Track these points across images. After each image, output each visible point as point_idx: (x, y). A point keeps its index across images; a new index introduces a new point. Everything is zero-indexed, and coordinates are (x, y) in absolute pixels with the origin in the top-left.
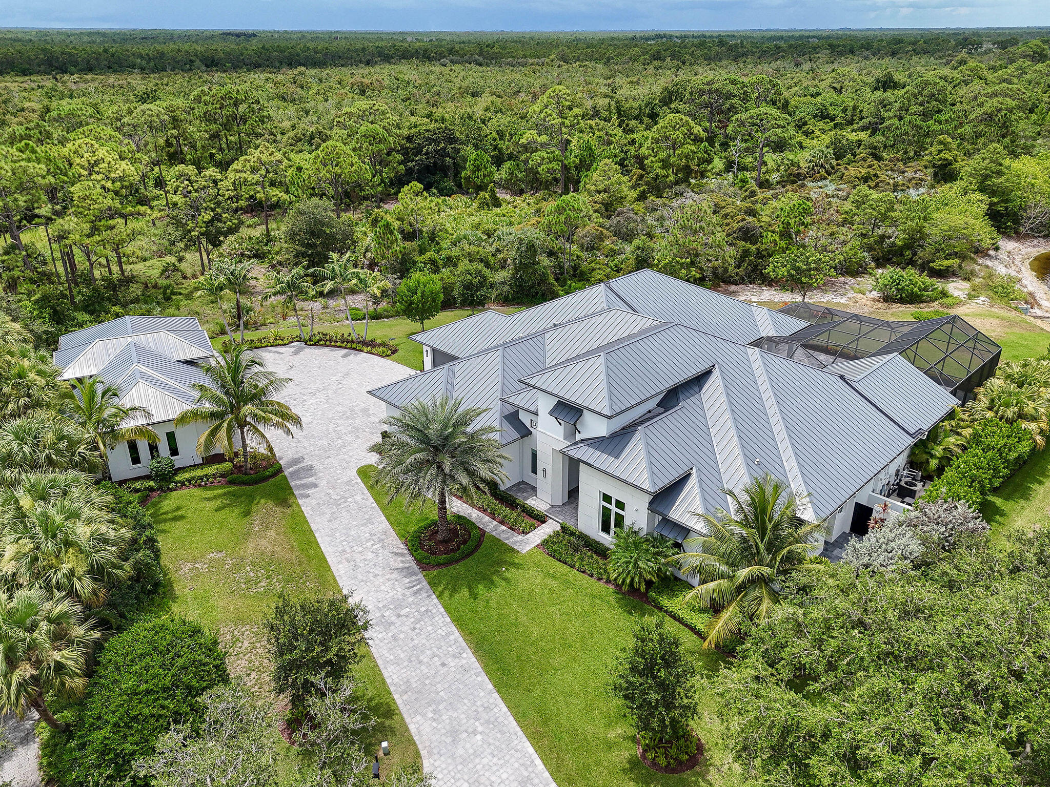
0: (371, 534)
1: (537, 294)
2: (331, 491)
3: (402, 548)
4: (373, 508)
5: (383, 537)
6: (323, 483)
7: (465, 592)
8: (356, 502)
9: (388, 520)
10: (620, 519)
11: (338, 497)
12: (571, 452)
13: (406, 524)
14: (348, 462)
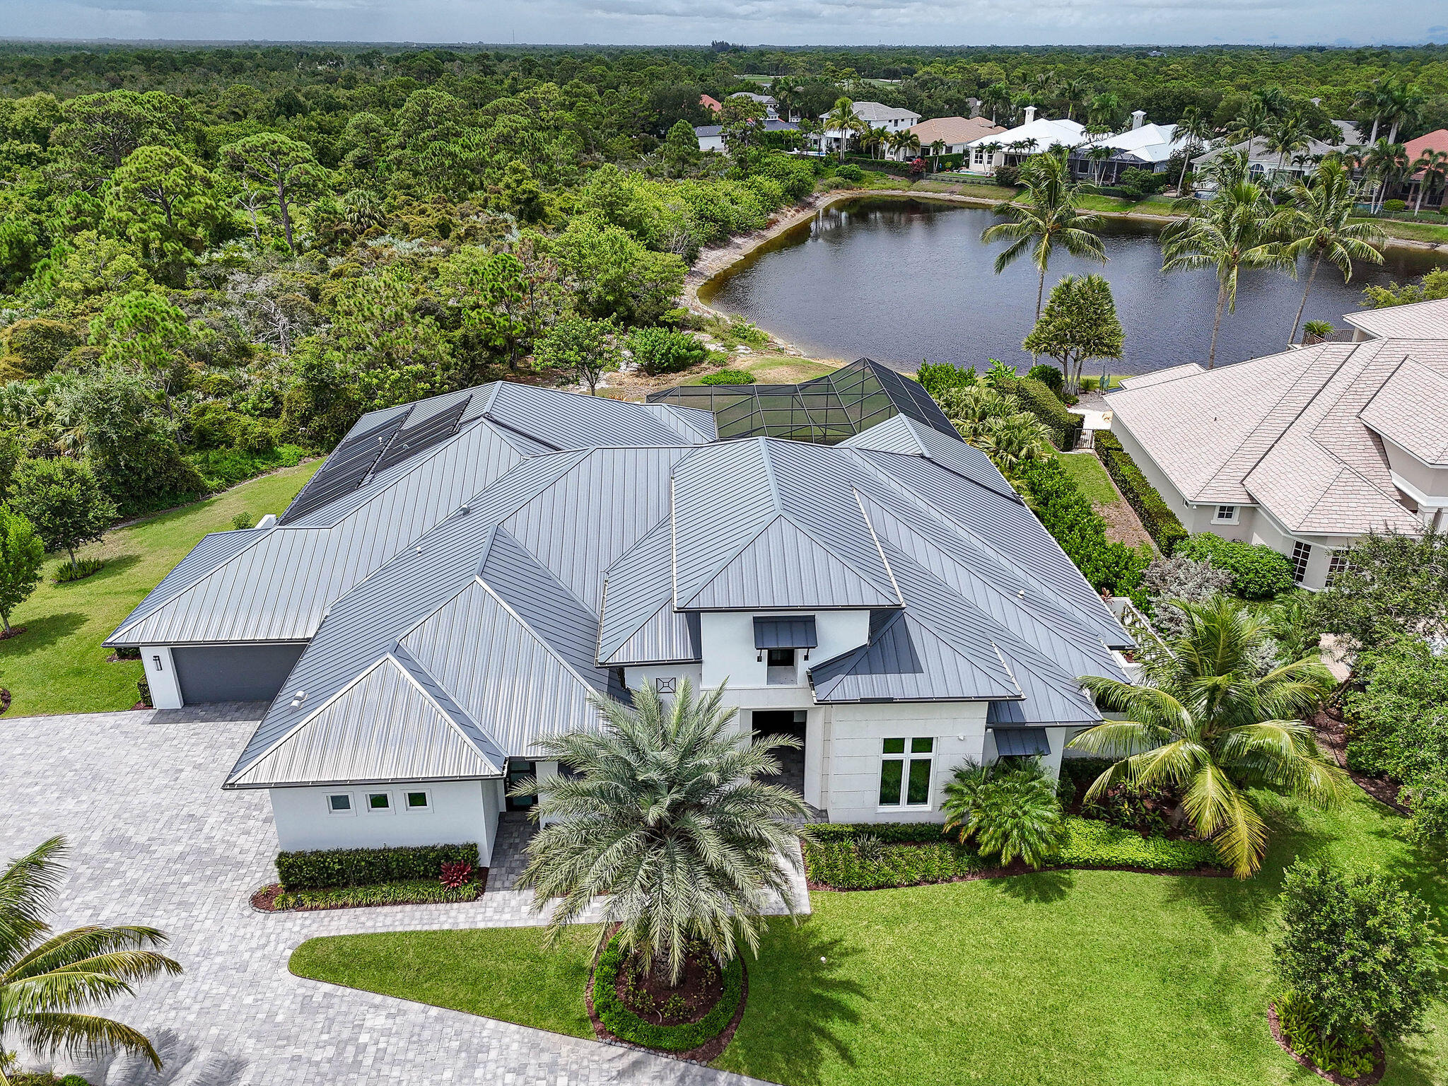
0: (516, 1071)
2: (291, 1051)
3: (614, 1055)
4: (438, 1019)
5: (546, 1058)
6: (249, 1047)
8: (387, 1033)
9: (508, 1020)
10: (921, 768)
11: (330, 1051)
12: (836, 696)
13: (555, 1001)
14: (243, 968)
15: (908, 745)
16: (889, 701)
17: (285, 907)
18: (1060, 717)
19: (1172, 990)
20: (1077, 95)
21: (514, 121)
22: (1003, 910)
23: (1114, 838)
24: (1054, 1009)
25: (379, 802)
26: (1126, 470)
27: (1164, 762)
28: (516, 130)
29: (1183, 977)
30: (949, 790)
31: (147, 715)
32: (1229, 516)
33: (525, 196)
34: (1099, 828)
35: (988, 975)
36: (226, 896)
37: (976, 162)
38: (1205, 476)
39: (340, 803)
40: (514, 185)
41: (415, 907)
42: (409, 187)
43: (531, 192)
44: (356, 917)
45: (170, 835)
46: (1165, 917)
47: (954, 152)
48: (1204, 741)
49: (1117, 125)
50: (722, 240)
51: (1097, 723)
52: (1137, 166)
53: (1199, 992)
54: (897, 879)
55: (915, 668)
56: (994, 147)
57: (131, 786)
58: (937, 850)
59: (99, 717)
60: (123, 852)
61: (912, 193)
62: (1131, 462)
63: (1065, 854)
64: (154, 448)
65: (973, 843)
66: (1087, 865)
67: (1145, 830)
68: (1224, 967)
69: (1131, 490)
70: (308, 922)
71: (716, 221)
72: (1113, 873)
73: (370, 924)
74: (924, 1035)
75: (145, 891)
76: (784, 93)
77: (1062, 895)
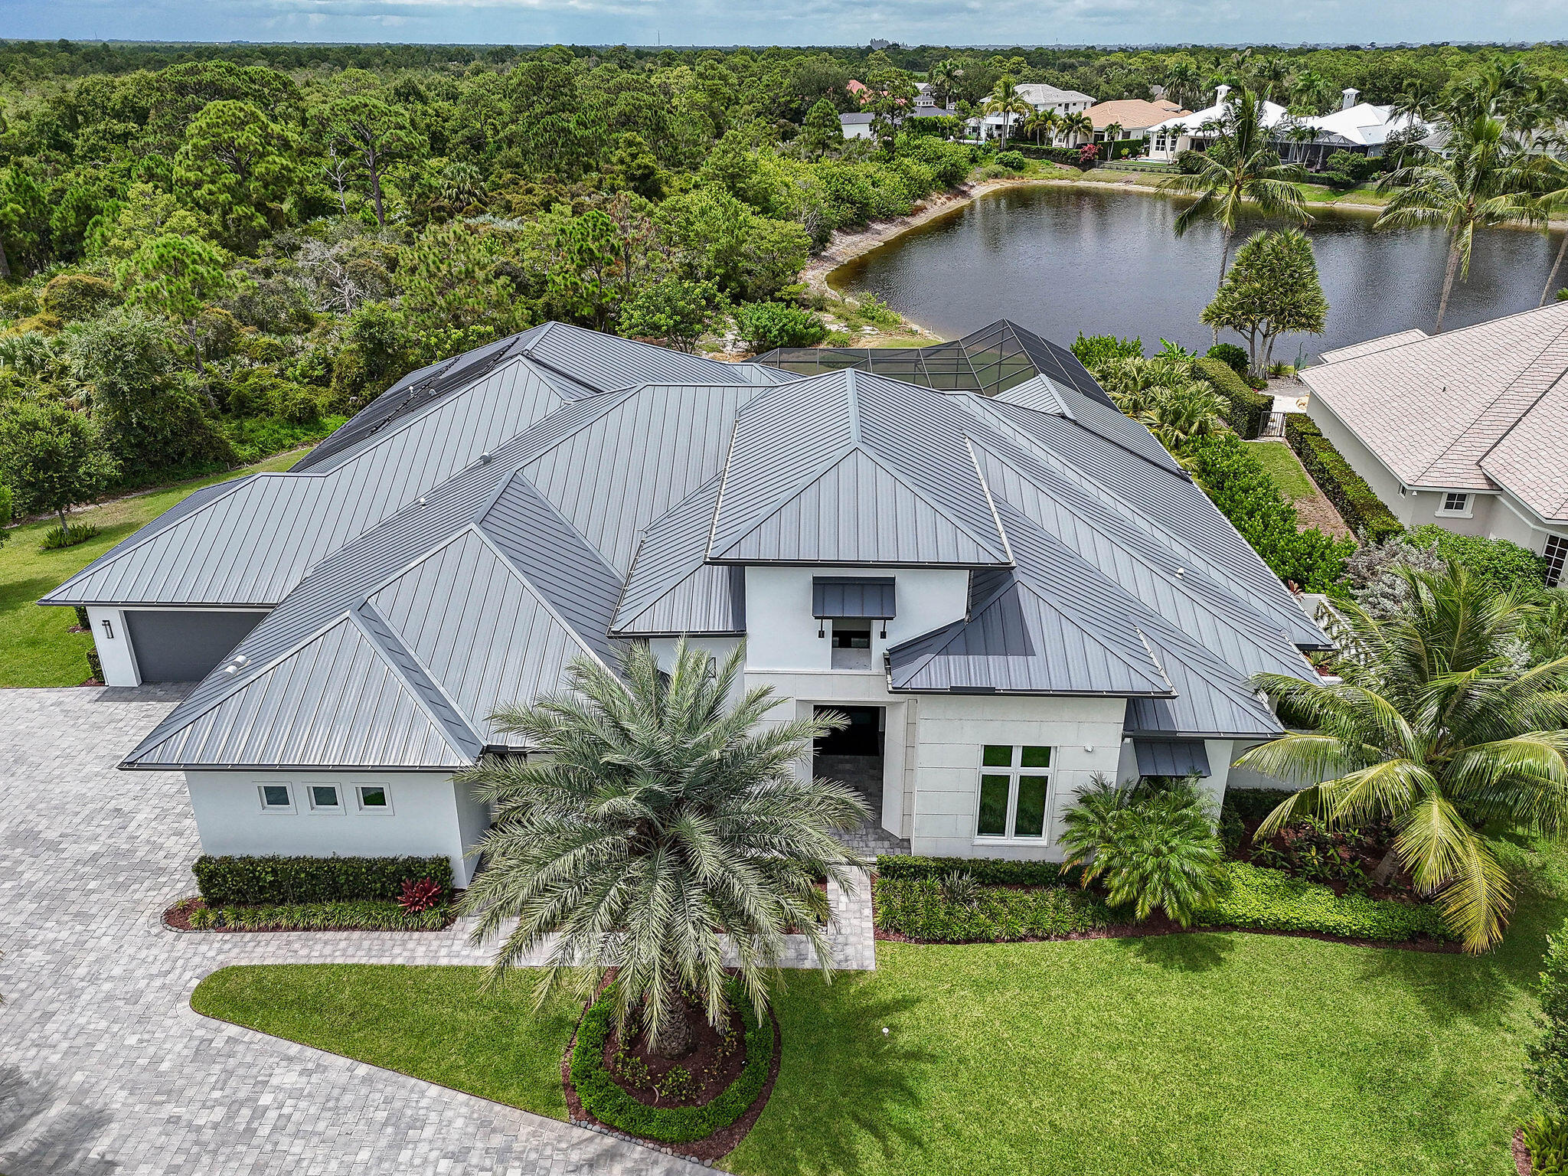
0: (454, 1156)
1: (182, 454)
2: (171, 1109)
3: (590, 1141)
4: (367, 1080)
5: (497, 1141)
6: (118, 1099)
7: (864, 1144)
8: (297, 1094)
9: (456, 1086)
10: (1034, 789)
11: (219, 1114)
12: (919, 683)
13: (522, 1065)
14: (134, 999)
15: (1017, 756)
16: (990, 692)
17: (203, 926)
18: (1225, 726)
19: (1372, 1100)
20: (1277, 75)
21: (637, 99)
22: (1137, 981)
23: (1295, 890)
24: (1202, 1118)
25: (325, 796)
26: (1324, 457)
27: (1371, 784)
28: (639, 109)
29: (1389, 1085)
30: (1070, 818)
31: (96, 691)
32: (1460, 507)
33: (640, 171)
34: (1274, 877)
35: (1111, 1066)
36: (136, 907)
37: (1157, 149)
38: (1429, 455)
39: (277, 796)
40: (628, 159)
41: (365, 934)
42: (518, 165)
43: (646, 167)
44: (289, 943)
45: (87, 831)
46: (1364, 1002)
47: (1133, 137)
48: (1430, 763)
49: (1324, 108)
50: (859, 224)
51: (1275, 737)
52: (1347, 149)
53: (1410, 1106)
54: (995, 930)
55: (1027, 650)
56: (1179, 130)
57: (57, 772)
58: (1051, 897)
59: (41, 693)
60: (26, 848)
61: (1082, 184)
62: (1332, 449)
63: (1227, 908)
64: (172, 405)
65: (1098, 888)
66: (1257, 927)
67: (1340, 885)
68: (1448, 1075)
69: (1331, 479)
70: (227, 946)
71: (853, 203)
72: (1292, 940)
73: (304, 952)
74: (1016, 1143)
75: (39, 897)
76: (942, 77)
77: (1218, 961)
